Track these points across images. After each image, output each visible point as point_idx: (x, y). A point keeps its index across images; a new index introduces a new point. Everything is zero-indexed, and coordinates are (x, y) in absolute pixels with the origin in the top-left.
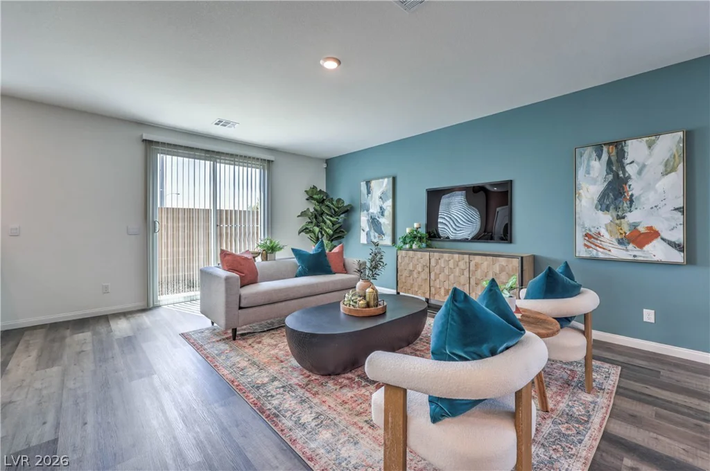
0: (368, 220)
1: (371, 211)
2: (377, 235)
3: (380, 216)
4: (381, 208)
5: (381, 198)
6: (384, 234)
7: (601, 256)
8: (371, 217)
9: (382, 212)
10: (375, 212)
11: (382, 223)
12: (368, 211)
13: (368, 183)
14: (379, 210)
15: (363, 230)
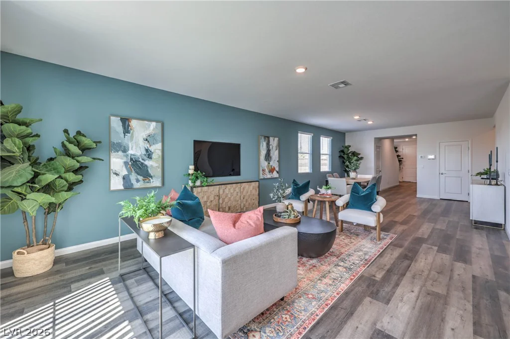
0: (126, 163)
1: (130, 152)
2: (141, 178)
3: (145, 158)
4: (147, 150)
5: (147, 140)
6: (151, 177)
7: (266, 177)
8: (131, 159)
9: (149, 155)
10: (138, 154)
11: (148, 165)
12: (125, 151)
13: (125, 121)
14: (144, 152)
15: (117, 174)
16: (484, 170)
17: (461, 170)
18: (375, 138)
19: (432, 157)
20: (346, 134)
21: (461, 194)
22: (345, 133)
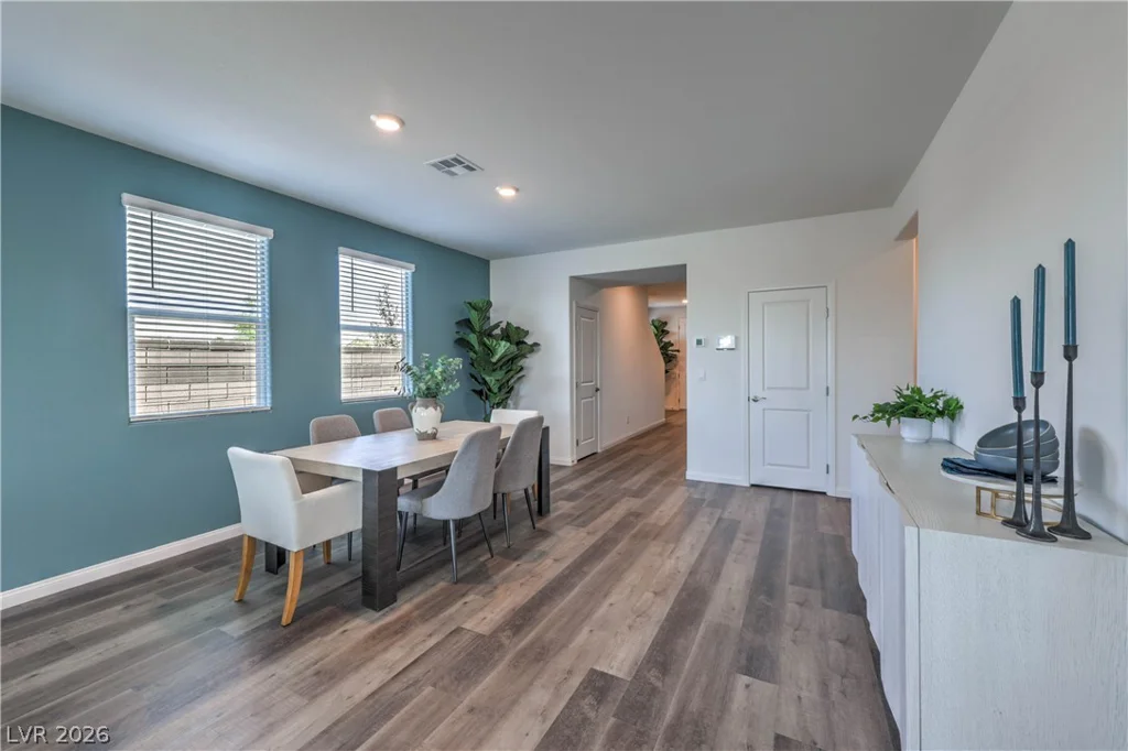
16: (899, 392)
17: (808, 388)
18: (574, 279)
19: (727, 342)
20: (491, 262)
21: (808, 467)
22: (486, 263)
